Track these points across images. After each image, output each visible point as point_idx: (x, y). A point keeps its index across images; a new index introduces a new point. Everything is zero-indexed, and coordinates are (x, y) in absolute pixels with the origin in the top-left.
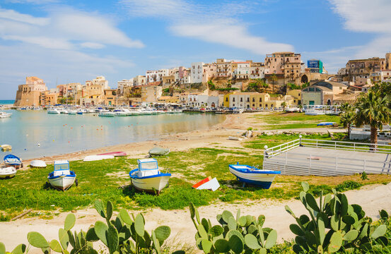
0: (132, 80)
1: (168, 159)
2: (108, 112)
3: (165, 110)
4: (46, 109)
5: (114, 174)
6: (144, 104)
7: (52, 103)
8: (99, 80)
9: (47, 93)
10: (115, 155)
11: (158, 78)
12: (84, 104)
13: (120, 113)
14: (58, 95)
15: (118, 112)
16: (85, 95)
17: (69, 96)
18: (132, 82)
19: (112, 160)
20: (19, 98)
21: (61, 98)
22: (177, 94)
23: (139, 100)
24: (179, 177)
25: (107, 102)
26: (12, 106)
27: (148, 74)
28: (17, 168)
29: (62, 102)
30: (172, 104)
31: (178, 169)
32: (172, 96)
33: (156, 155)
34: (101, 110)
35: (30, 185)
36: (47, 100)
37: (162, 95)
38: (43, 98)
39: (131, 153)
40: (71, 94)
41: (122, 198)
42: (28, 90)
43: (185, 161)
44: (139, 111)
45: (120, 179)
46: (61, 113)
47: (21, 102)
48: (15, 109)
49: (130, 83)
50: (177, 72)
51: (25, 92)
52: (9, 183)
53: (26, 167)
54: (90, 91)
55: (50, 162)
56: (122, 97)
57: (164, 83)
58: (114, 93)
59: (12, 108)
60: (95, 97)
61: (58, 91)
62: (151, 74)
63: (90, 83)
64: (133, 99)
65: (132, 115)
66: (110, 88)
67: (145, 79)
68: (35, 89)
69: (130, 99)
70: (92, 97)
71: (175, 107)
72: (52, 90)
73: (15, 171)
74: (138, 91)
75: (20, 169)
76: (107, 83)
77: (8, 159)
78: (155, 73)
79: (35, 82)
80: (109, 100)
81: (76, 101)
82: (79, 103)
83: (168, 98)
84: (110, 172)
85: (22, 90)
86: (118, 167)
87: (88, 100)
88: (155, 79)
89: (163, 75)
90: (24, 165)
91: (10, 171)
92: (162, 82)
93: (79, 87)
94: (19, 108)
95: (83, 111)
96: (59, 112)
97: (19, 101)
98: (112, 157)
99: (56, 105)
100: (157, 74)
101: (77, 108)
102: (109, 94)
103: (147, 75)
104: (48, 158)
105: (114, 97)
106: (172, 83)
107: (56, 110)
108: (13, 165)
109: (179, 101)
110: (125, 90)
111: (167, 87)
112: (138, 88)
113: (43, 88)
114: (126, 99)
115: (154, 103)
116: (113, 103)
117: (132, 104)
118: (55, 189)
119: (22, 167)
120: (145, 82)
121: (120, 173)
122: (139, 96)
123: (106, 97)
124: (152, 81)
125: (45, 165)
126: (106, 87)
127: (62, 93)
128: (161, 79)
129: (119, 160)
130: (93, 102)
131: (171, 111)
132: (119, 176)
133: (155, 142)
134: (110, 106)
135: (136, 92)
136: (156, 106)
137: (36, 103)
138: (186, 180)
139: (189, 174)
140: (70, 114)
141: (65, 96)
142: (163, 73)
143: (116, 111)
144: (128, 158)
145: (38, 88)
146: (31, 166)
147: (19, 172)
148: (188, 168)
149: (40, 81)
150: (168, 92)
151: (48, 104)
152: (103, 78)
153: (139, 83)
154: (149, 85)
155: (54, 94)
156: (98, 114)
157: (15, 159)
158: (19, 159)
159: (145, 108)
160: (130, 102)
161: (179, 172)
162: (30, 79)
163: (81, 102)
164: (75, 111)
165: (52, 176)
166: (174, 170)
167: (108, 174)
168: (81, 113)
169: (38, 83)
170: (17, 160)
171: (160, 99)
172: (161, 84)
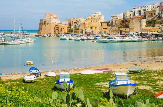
0: (122, 15)
1: (144, 76)
2: (103, 39)
3: (148, 38)
4: (59, 36)
5: (101, 84)
6: (131, 33)
7: (63, 32)
8: (97, 15)
9: (59, 25)
10: (104, 71)
11: (142, 12)
12: (86, 33)
13: (113, 40)
14: (68, 26)
15: (111, 39)
16: (87, 26)
17: (75, 27)
18: (122, 16)
19: (101, 74)
20: (40, 28)
21: (69, 29)
22: (158, 25)
23: (127, 30)
24: (147, 89)
25: (103, 31)
26: (36, 34)
27: (135, 10)
28: (37, 77)
29: (70, 31)
30: (154, 33)
31: (149, 83)
32: (154, 26)
33: (134, 72)
34: (98, 38)
35: (45, 87)
36: (60, 30)
37: (146, 26)
38: (57, 29)
39: (116, 70)
40: (77, 25)
41: (102, 99)
42: (47, 23)
43: (156, 78)
44: (127, 39)
45: (105, 88)
46: (69, 39)
47: (42, 31)
48: (38, 36)
49: (120, 17)
50: (158, 7)
51: (45, 24)
52: (32, 86)
53: (43, 76)
54: (90, 23)
55: (58, 74)
56: (114, 28)
57: (147, 16)
58: (108, 25)
59: (36, 36)
60: (94, 28)
61: (67, 23)
62: (137, 9)
63: (90, 17)
64: (123, 29)
65: (122, 41)
66: (105, 21)
67: (132, 14)
68: (51, 22)
69: (121, 29)
70: (92, 28)
71: (157, 35)
72: (63, 23)
73: (36, 78)
74: (127, 23)
75: (39, 77)
76: (103, 17)
77: (32, 70)
78: (140, 9)
79: (52, 17)
80: (105, 30)
81: (80, 31)
82: (82, 32)
83: (150, 28)
84: (99, 82)
85: (43, 23)
86: (105, 79)
87: (89, 30)
88: (140, 14)
89: (146, 10)
90: (42, 75)
91: (33, 78)
92: (145, 16)
93: (82, 21)
94: (41, 35)
95: (85, 38)
96: (68, 39)
97: (40, 30)
98: (101, 72)
99: (66, 34)
100: (142, 10)
101: (81, 36)
102: (105, 25)
103: (133, 10)
104: (58, 71)
105: (108, 27)
106: (154, 16)
107: (65, 37)
108: (35, 74)
109: (160, 30)
110: (116, 22)
111: (150, 19)
112: (126, 21)
113: (57, 21)
114: (117, 29)
115: (140, 32)
116: (107, 32)
117: (123, 33)
118: (59, 90)
119: (40, 76)
120: (132, 15)
121: (106, 83)
122: (127, 27)
123: (103, 28)
124: (137, 15)
125: (55, 76)
126: (102, 20)
127: (70, 24)
128: (145, 13)
129: (106, 74)
130: (92, 31)
131: (153, 39)
132: (105, 85)
133: (136, 63)
134: (105, 35)
135: (125, 23)
136: (141, 34)
137: (52, 32)
138: (152, 91)
139: (156, 87)
140: (75, 40)
141: (72, 27)
142: (146, 9)
143: (109, 38)
144: (113, 73)
145: (54, 21)
146: (46, 76)
147: (39, 79)
148: (157, 83)
149: (55, 16)
150: (151, 23)
151: (60, 32)
152: (100, 14)
153: (128, 17)
154: (135, 18)
155: (65, 25)
156: (96, 40)
157: (36, 71)
158: (39, 71)
159: (132, 36)
160: (121, 32)
161: (149, 85)
162: (48, 15)
163: (84, 32)
164: (79, 38)
165: (58, 82)
166: (145, 84)
167: (97, 84)
168: (83, 40)
169: (54, 18)
170: (38, 71)
171: (145, 29)
172: (145, 17)
